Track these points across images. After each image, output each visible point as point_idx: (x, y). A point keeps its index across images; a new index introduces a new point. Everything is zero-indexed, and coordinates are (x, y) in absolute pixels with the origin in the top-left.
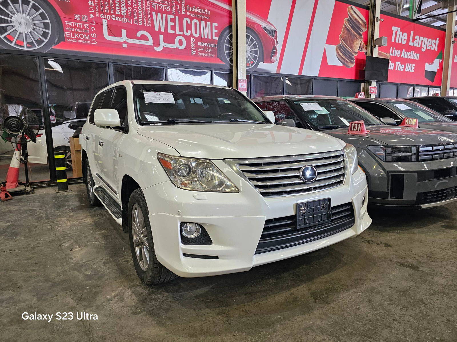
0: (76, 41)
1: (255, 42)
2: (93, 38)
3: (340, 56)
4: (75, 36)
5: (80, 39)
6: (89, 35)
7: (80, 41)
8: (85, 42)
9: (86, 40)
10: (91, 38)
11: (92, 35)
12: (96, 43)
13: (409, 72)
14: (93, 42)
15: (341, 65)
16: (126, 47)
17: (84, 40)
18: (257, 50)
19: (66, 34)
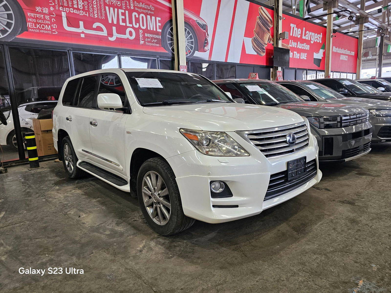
0: (38, 31)
1: (191, 34)
2: (54, 29)
3: (255, 46)
4: (37, 26)
5: (42, 29)
6: (50, 26)
7: (42, 31)
8: (47, 32)
9: (48, 30)
10: (52, 28)
11: (53, 26)
12: (57, 33)
13: (303, 60)
14: (54, 32)
15: (256, 54)
16: (84, 37)
17: (45, 30)
18: (193, 41)
19: (29, 25)
